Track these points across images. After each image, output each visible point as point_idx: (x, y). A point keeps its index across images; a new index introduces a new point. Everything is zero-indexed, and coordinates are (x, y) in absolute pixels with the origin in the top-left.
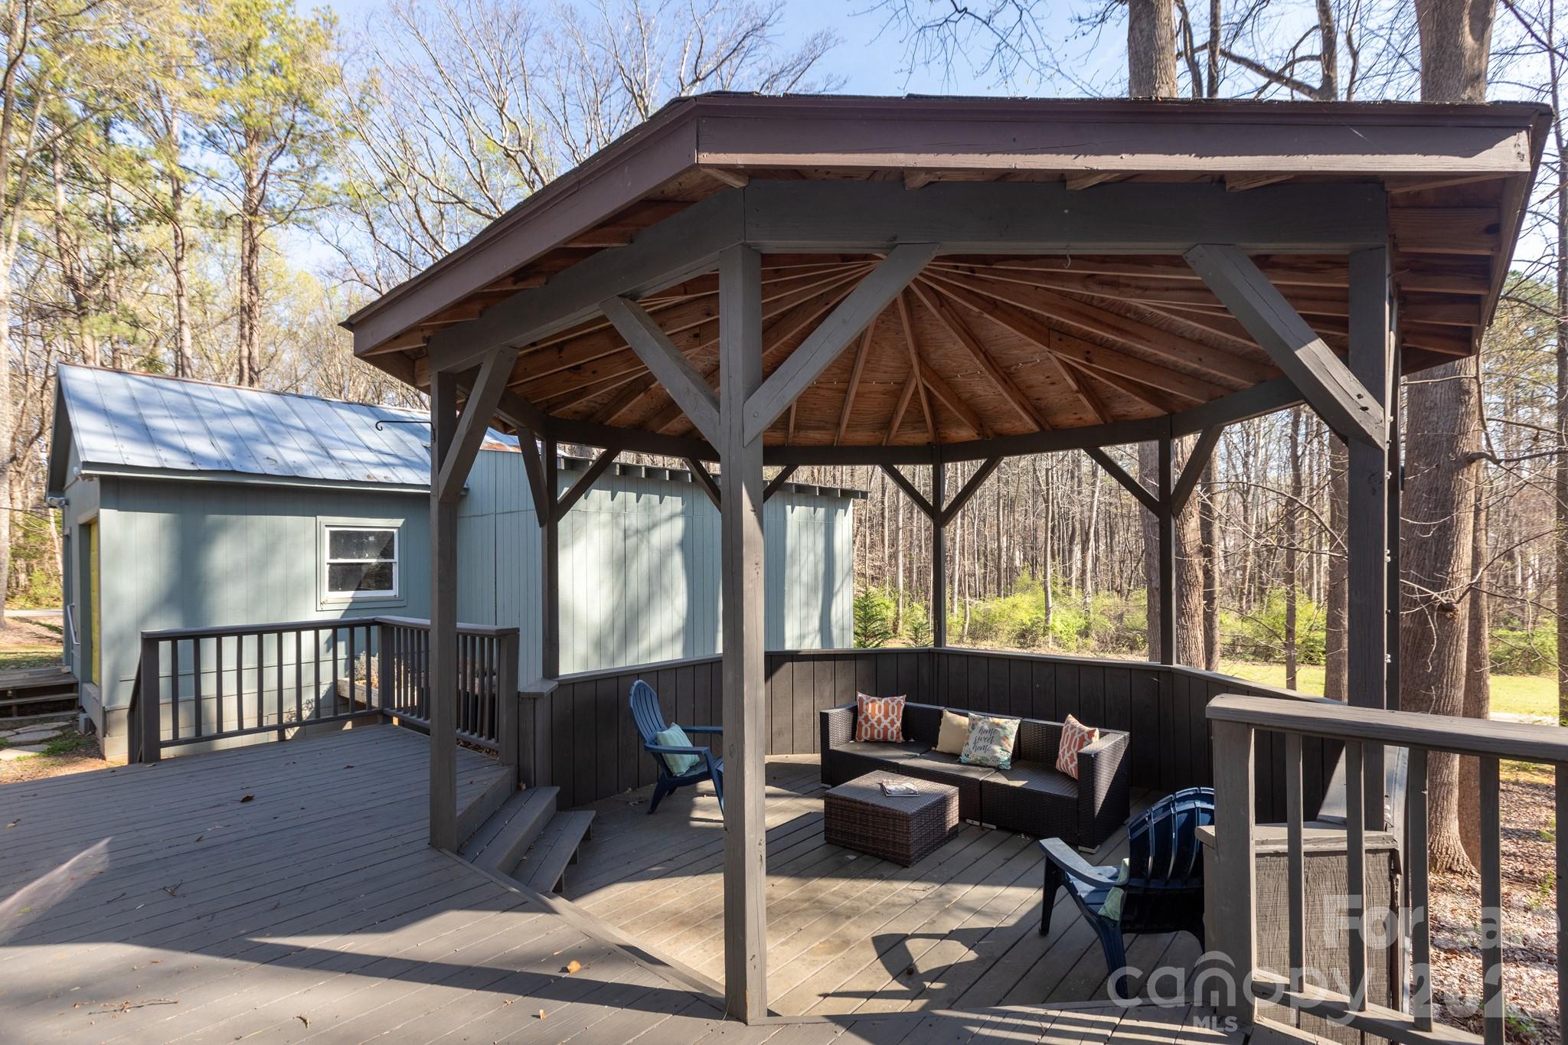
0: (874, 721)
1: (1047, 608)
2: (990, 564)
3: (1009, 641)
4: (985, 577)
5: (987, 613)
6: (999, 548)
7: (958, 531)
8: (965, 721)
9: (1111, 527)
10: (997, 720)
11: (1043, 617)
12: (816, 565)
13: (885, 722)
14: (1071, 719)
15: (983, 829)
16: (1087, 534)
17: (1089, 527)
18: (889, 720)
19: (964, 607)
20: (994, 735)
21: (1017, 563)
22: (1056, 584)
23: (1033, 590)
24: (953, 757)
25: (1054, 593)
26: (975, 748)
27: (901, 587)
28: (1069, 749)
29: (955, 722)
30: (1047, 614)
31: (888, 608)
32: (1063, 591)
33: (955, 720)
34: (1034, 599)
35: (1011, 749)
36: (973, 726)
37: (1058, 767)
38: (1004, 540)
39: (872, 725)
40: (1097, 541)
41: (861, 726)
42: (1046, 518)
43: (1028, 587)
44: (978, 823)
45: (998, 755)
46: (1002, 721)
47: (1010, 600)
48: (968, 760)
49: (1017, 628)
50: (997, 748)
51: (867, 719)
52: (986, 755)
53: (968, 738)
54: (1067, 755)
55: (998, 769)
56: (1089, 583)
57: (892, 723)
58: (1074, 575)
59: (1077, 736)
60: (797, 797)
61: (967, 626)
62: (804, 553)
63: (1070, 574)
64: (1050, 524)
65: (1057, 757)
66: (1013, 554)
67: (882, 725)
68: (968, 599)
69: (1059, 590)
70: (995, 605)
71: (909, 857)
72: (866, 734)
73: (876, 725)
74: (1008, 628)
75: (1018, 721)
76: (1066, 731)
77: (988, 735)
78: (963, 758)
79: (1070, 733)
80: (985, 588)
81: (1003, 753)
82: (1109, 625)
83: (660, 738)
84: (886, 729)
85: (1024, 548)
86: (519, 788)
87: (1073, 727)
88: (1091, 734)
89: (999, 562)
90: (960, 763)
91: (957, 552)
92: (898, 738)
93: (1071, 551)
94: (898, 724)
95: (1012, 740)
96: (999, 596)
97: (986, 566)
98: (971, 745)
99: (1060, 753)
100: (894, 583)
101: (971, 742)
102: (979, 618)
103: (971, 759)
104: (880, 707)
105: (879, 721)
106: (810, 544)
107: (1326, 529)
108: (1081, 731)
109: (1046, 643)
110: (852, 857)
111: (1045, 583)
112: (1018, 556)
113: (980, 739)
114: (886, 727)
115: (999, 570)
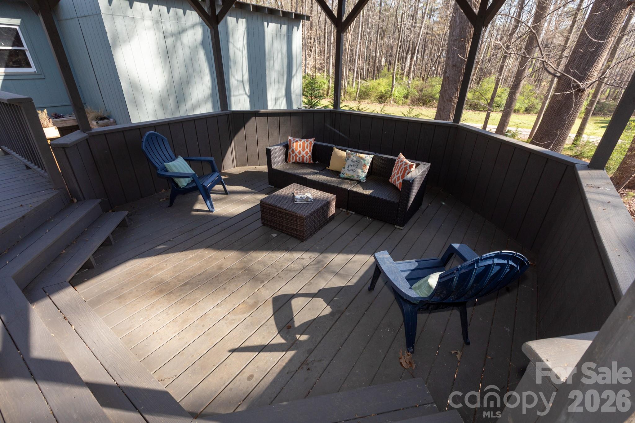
0: (297, 152)
1: (393, 85)
2: (371, 64)
3: (375, 100)
4: (368, 70)
5: (367, 87)
6: (376, 56)
7: (358, 46)
8: (344, 154)
9: (425, 46)
10: (361, 155)
11: (390, 90)
12: (282, 59)
13: (303, 153)
14: (401, 156)
15: (348, 214)
16: (415, 49)
17: (416, 46)
18: (305, 152)
19: (358, 84)
20: (359, 163)
21: (383, 63)
22: (397, 74)
23: (388, 76)
24: (336, 174)
25: (396, 78)
26: (348, 170)
27: (331, 74)
28: (398, 173)
29: (339, 155)
30: (392, 88)
31: (324, 84)
32: (400, 78)
33: (340, 153)
34: (388, 81)
35: (367, 171)
36: (348, 158)
37: (390, 180)
38: (378, 52)
39: (296, 154)
40: (417, 54)
41: (290, 155)
42: (398, 40)
43: (386, 75)
44: (345, 210)
45: (360, 174)
46: (363, 156)
47: (378, 81)
48: (344, 176)
49: (379, 94)
50: (360, 171)
51: (293, 151)
52: (354, 174)
53: (345, 164)
54: (396, 177)
55: (359, 182)
56: (411, 74)
57: (307, 153)
58: (406, 70)
59: (403, 167)
60: (255, 193)
61: (358, 93)
62: (275, 52)
63: (404, 69)
64: (400, 44)
65: (390, 175)
66: (382, 59)
67: (301, 155)
68: (360, 80)
69: (398, 77)
70: (371, 83)
71: (304, 237)
72: (293, 160)
73: (298, 154)
74: (375, 94)
75: (372, 156)
76: (398, 163)
77: (355, 164)
78: (341, 175)
79: (399, 164)
80: (368, 75)
81: (362, 174)
82: (417, 93)
83: (167, 167)
84: (303, 157)
85: (387, 56)
86: (72, 201)
87: (402, 161)
88: (411, 166)
89: (375, 63)
90: (339, 178)
91: (357, 57)
92: (310, 161)
93: (406, 58)
94: (310, 154)
95: (368, 167)
96: (373, 79)
97: (369, 64)
98: (346, 168)
99: (393, 174)
100: (328, 71)
101: (346, 166)
102: (364, 89)
103: (345, 176)
104: (300, 145)
105: (300, 153)
106: (279, 48)
107: (539, 46)
108: (406, 164)
109: (390, 101)
110: (274, 235)
111: (393, 73)
112: (383, 60)
113: (351, 165)
114: (303, 155)
115: (374, 67)
